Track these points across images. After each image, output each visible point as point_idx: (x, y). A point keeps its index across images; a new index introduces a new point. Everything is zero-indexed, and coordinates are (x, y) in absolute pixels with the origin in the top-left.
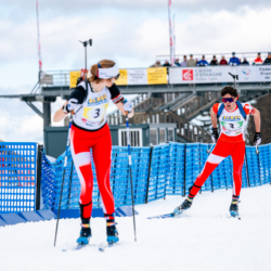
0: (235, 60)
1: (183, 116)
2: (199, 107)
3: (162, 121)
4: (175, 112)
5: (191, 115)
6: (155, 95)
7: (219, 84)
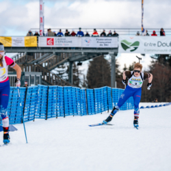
0: (81, 33)
1: (46, 68)
2: (57, 62)
3: (32, 70)
4: (41, 65)
5: (51, 67)
6: (29, 54)
7: (70, 48)
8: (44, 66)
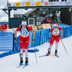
7: (54, 6)
8: (44, 13)
